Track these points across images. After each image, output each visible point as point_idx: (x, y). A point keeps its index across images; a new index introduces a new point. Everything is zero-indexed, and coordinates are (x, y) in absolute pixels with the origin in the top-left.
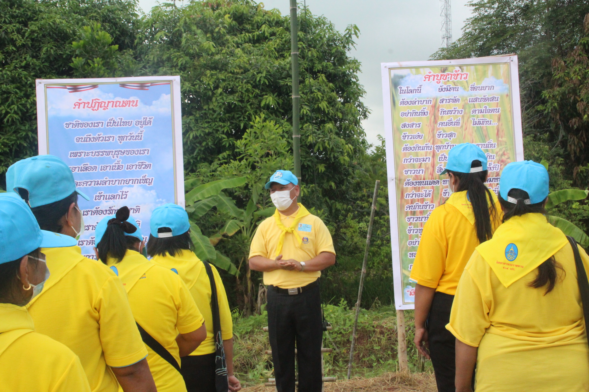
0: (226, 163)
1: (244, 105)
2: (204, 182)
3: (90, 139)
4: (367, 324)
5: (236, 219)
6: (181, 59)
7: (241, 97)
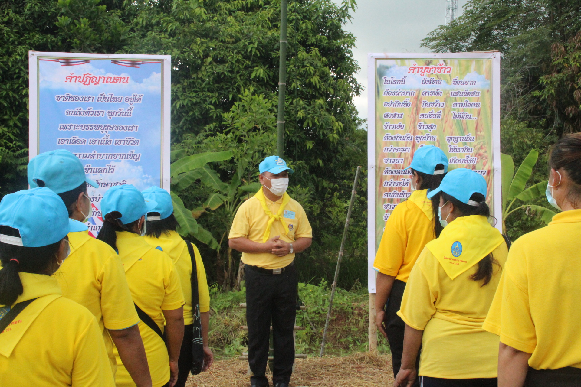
0: (212, 135)
1: (234, 75)
2: (189, 153)
3: (80, 112)
4: (346, 306)
5: (220, 193)
6: (171, 25)
7: (231, 67)
